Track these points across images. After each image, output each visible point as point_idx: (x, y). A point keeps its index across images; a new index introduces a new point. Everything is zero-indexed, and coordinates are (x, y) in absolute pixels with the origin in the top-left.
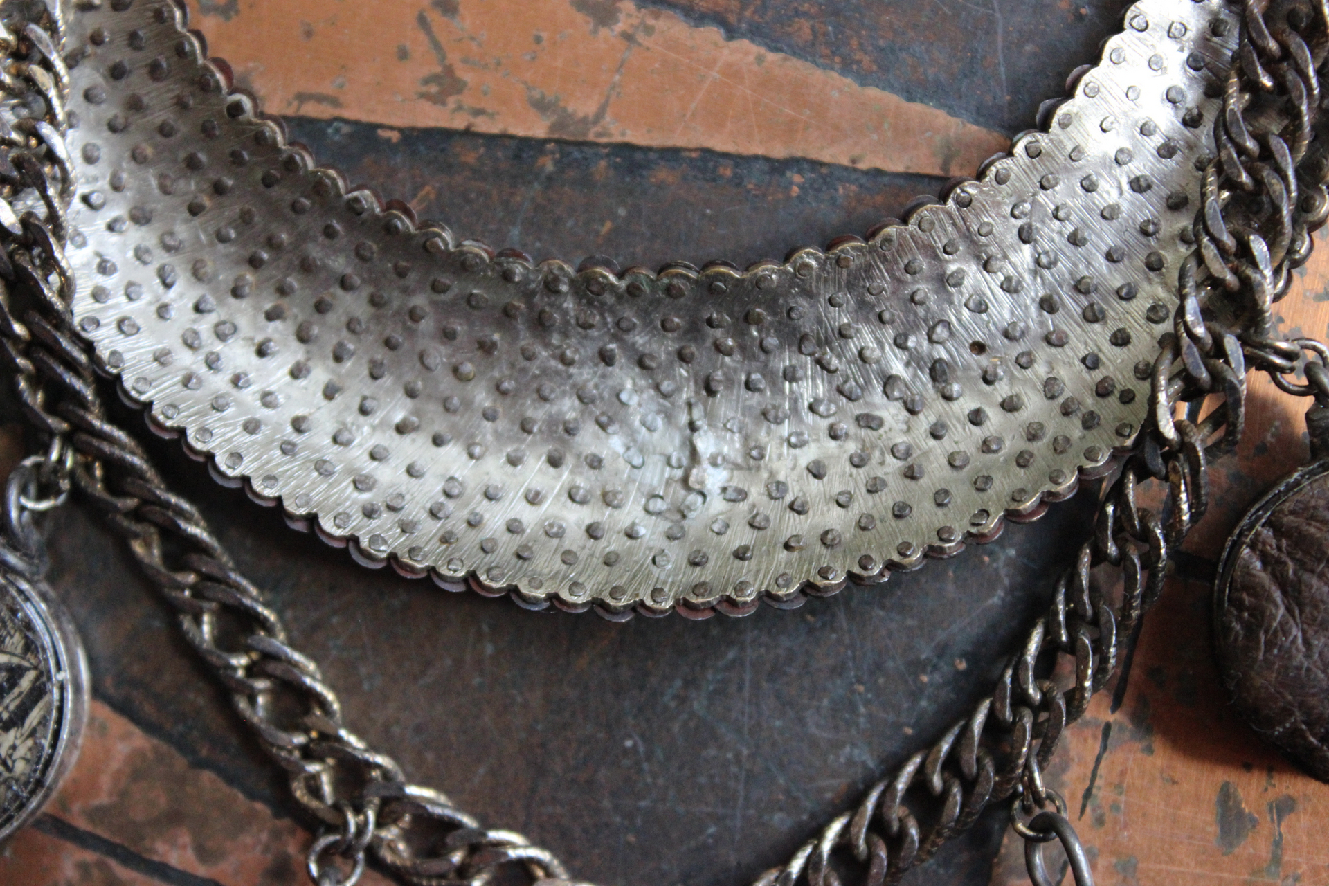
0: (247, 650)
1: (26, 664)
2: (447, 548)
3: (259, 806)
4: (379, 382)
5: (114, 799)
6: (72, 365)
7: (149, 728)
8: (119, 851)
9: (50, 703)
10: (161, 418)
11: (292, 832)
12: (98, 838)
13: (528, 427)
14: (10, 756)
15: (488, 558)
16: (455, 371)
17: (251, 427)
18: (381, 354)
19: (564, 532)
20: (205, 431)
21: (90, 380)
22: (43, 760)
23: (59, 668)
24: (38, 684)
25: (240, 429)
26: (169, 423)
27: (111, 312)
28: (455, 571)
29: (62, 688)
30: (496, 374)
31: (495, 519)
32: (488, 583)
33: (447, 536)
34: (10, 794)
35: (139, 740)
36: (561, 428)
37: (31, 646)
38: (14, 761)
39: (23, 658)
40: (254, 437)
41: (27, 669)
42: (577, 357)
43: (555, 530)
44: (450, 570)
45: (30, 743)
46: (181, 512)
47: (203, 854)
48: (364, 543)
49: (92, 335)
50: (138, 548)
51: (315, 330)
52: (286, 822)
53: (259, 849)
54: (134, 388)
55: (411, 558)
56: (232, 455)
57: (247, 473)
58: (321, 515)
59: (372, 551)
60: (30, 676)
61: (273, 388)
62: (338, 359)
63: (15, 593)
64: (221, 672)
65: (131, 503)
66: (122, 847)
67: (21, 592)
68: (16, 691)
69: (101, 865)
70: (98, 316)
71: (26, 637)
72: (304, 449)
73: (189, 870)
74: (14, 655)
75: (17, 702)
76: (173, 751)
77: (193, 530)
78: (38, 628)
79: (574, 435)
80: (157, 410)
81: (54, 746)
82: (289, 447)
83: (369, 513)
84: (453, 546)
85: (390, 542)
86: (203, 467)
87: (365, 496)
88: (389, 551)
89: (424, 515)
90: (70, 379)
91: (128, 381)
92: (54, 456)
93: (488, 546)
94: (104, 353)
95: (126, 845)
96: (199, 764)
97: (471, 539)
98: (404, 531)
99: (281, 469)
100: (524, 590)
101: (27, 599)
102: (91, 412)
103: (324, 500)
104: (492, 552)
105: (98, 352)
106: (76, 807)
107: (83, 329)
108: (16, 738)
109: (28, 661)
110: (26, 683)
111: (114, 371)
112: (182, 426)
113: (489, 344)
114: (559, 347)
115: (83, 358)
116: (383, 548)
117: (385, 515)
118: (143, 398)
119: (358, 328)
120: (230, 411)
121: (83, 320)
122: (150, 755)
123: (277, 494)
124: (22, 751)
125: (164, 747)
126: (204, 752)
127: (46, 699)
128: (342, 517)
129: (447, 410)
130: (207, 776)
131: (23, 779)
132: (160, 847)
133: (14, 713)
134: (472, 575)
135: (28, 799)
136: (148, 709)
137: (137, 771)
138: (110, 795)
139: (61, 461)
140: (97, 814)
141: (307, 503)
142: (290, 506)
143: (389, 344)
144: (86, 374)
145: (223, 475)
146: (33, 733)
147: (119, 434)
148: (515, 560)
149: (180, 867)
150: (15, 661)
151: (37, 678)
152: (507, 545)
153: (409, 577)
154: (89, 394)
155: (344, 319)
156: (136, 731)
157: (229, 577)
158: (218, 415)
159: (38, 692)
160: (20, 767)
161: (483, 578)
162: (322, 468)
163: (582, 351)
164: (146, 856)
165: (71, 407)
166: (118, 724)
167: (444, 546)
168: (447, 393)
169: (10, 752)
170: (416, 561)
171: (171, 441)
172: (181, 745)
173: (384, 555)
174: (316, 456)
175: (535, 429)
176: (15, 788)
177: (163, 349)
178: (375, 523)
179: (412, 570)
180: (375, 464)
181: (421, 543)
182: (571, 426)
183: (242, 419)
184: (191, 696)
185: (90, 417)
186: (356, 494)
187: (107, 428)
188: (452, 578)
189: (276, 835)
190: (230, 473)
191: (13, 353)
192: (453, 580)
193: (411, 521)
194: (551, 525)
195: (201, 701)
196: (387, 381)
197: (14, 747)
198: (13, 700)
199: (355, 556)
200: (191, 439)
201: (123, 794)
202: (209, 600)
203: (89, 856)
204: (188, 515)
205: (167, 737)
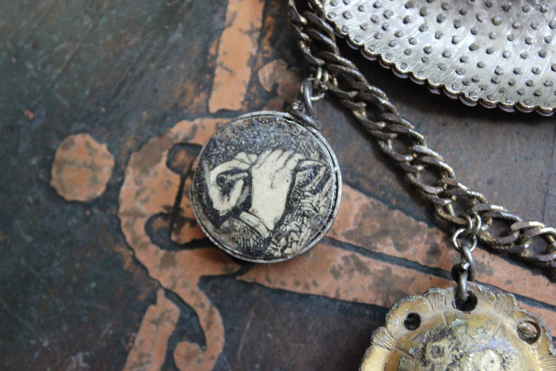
0: (412, 153)
1: (321, 164)
2: (503, 95)
3: (421, 223)
4: (459, 29)
5: (357, 227)
6: (326, 33)
7: (368, 194)
8: (361, 250)
9: (332, 181)
10: (369, 51)
11: (437, 234)
12: (351, 245)
13: (529, 41)
14: (318, 206)
15: (522, 97)
16: (493, 21)
17: (407, 52)
18: (459, 17)
19: (553, 83)
20: (389, 55)
21: (334, 39)
22: (331, 207)
23: (334, 166)
24: (327, 172)
25: (403, 53)
26: (373, 53)
27: (339, 10)
28: (510, 103)
29: (337, 174)
30: (511, 20)
31: (521, 82)
32: (525, 106)
33: (502, 89)
34: (319, 223)
35: (365, 200)
36: (543, 41)
37: (322, 156)
38: (319, 208)
39: (320, 162)
40: (410, 56)
41: (322, 166)
42: (548, 8)
43: (549, 83)
44: (507, 102)
45: (326, 199)
46: (378, 94)
47: (399, 247)
48: (467, 95)
49: (333, 19)
50: (357, 114)
51: (428, 11)
52: (434, 229)
53: (423, 242)
54: (355, 40)
55: (489, 99)
56: (403, 64)
57: (410, 71)
58: (446, 85)
59: (471, 98)
60: (323, 169)
61: (413, 36)
62: (439, 21)
63: (311, 134)
64: (402, 164)
65: (354, 94)
66: (362, 247)
67: (314, 134)
68: (318, 176)
69: (353, 256)
70: (334, 12)
71: (320, 152)
72: (431, 60)
73: (393, 255)
74: (315, 161)
75: (319, 181)
76: (381, 203)
77: (384, 102)
78: (323, 149)
79: (550, 43)
80: (366, 49)
81: (336, 200)
82: (426, 59)
83: (465, 83)
84: (506, 93)
85: (478, 94)
86: (390, 71)
87: (462, 77)
88: (478, 98)
89: (489, 83)
90: (326, 39)
91: (352, 37)
92: (319, 76)
93: (521, 92)
94: (339, 26)
95: (364, 247)
96: (393, 208)
97: (512, 90)
98: (482, 89)
99: (424, 68)
100: (543, 108)
101: (317, 137)
102: (336, 54)
103: (446, 79)
104: (524, 94)
105: (337, 26)
106: (339, 232)
107: (329, 17)
108: (319, 197)
109: (322, 163)
110: (321, 173)
111: (345, 34)
112: (379, 53)
113: (507, 7)
114: (539, 5)
115: (331, 29)
116: (476, 96)
117: (472, 84)
118: (360, 44)
119: (447, 7)
120: (397, 47)
121: (329, 13)
122: (370, 206)
123: (425, 79)
124: (322, 203)
125: (376, 202)
126: (394, 203)
127: (331, 179)
128: (455, 85)
129: (491, 38)
130: (396, 213)
131: (324, 215)
132: (379, 246)
133: (318, 186)
134: (518, 104)
135: (327, 224)
136: (367, 186)
137: (365, 213)
138: (354, 225)
139: (323, 78)
140: (349, 234)
141: (439, 81)
142: (431, 82)
143: (462, 13)
144: (333, 37)
145: (400, 73)
146: (326, 195)
147: (348, 62)
148: (534, 97)
149: (389, 254)
150: (316, 163)
151: (326, 170)
152: (529, 92)
153: (489, 108)
154: (334, 45)
155: (440, 4)
156: (363, 196)
157: (402, 121)
158: (393, 48)
159: (327, 176)
160: (322, 210)
161: (523, 104)
162: (441, 67)
163: (549, 5)
164: (373, 250)
165: (327, 52)
166: (355, 194)
167: (502, 94)
168: (490, 31)
169: (317, 204)
170: (491, 100)
171: (374, 61)
172: (384, 200)
173: (476, 100)
174: (437, 62)
175: (532, 41)
176: (321, 219)
177: (364, 23)
178: (469, 87)
179: (491, 104)
180: (463, 64)
181: (492, 93)
182: (548, 39)
183: (403, 50)
184: (386, 178)
185: (336, 56)
186: (458, 76)
187: (343, 60)
188: (509, 106)
189: (430, 235)
190: (404, 71)
191: (299, 31)
192: (509, 107)
193: (485, 85)
194: (547, 81)
195: (390, 180)
196: (462, 29)
197: (319, 202)
198: (316, 181)
199: (463, 101)
200: (384, 58)
201: (360, 225)
202: (393, 132)
203: (348, 253)
204: (381, 95)
205: (377, 198)
